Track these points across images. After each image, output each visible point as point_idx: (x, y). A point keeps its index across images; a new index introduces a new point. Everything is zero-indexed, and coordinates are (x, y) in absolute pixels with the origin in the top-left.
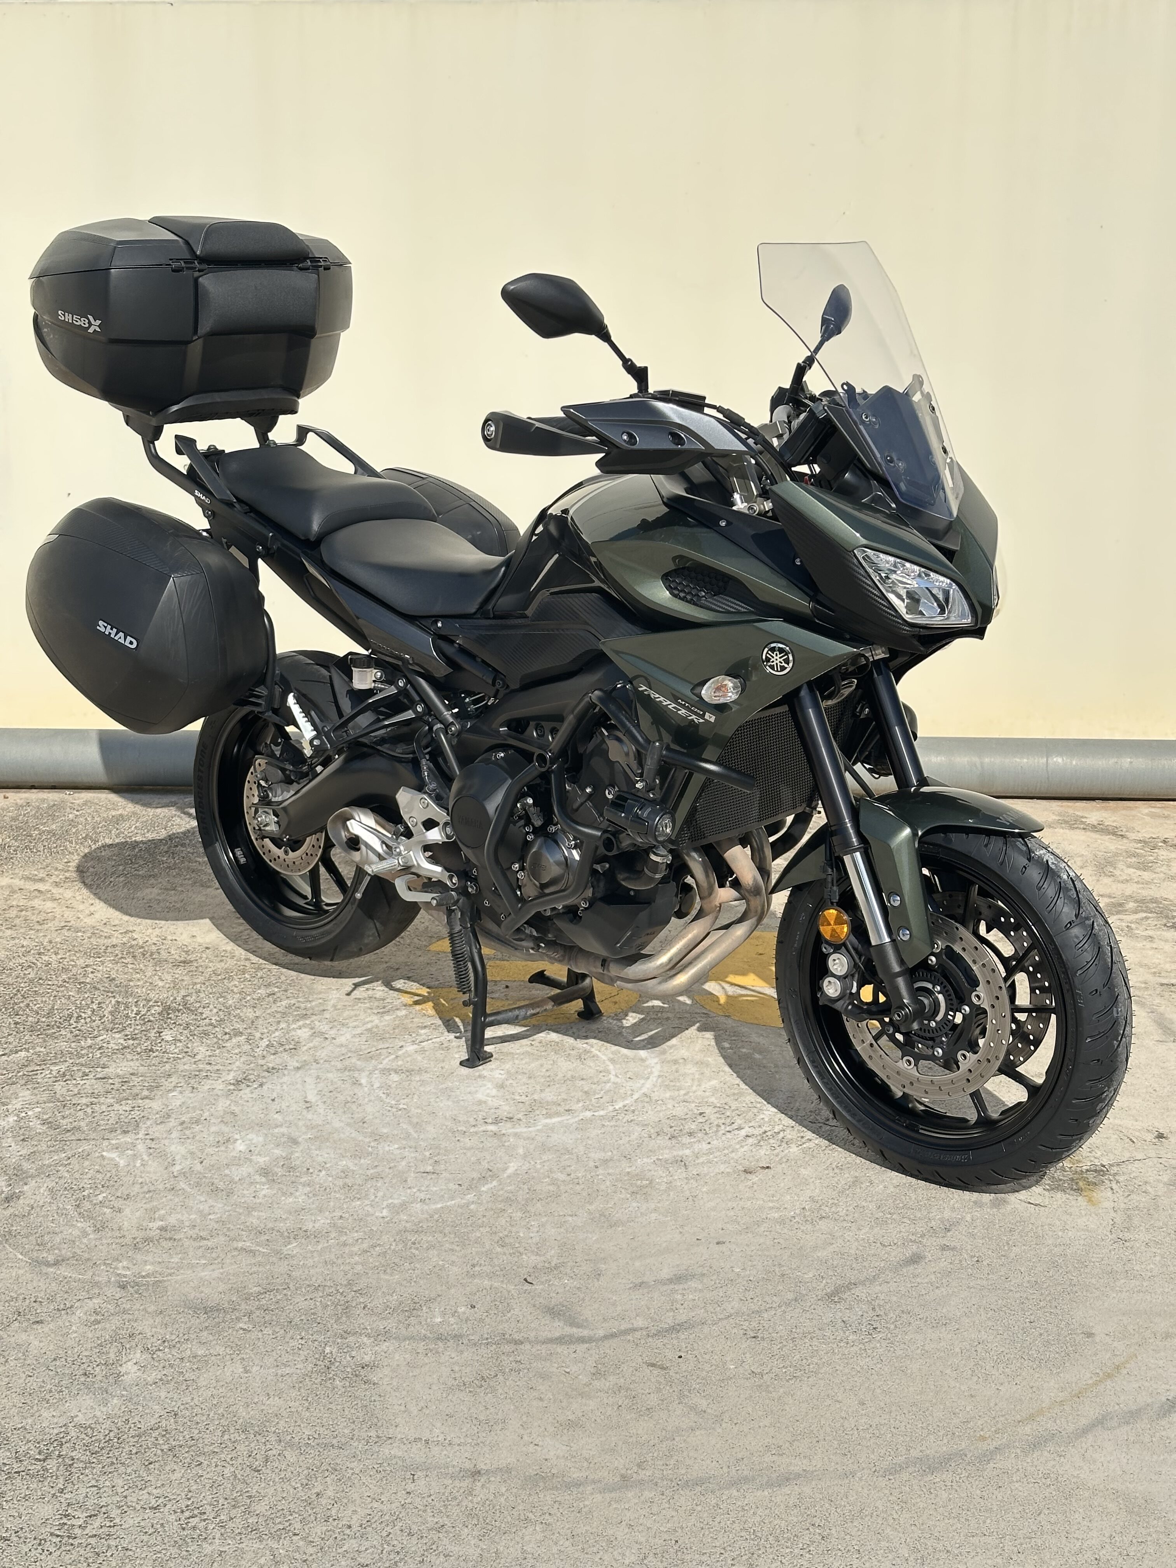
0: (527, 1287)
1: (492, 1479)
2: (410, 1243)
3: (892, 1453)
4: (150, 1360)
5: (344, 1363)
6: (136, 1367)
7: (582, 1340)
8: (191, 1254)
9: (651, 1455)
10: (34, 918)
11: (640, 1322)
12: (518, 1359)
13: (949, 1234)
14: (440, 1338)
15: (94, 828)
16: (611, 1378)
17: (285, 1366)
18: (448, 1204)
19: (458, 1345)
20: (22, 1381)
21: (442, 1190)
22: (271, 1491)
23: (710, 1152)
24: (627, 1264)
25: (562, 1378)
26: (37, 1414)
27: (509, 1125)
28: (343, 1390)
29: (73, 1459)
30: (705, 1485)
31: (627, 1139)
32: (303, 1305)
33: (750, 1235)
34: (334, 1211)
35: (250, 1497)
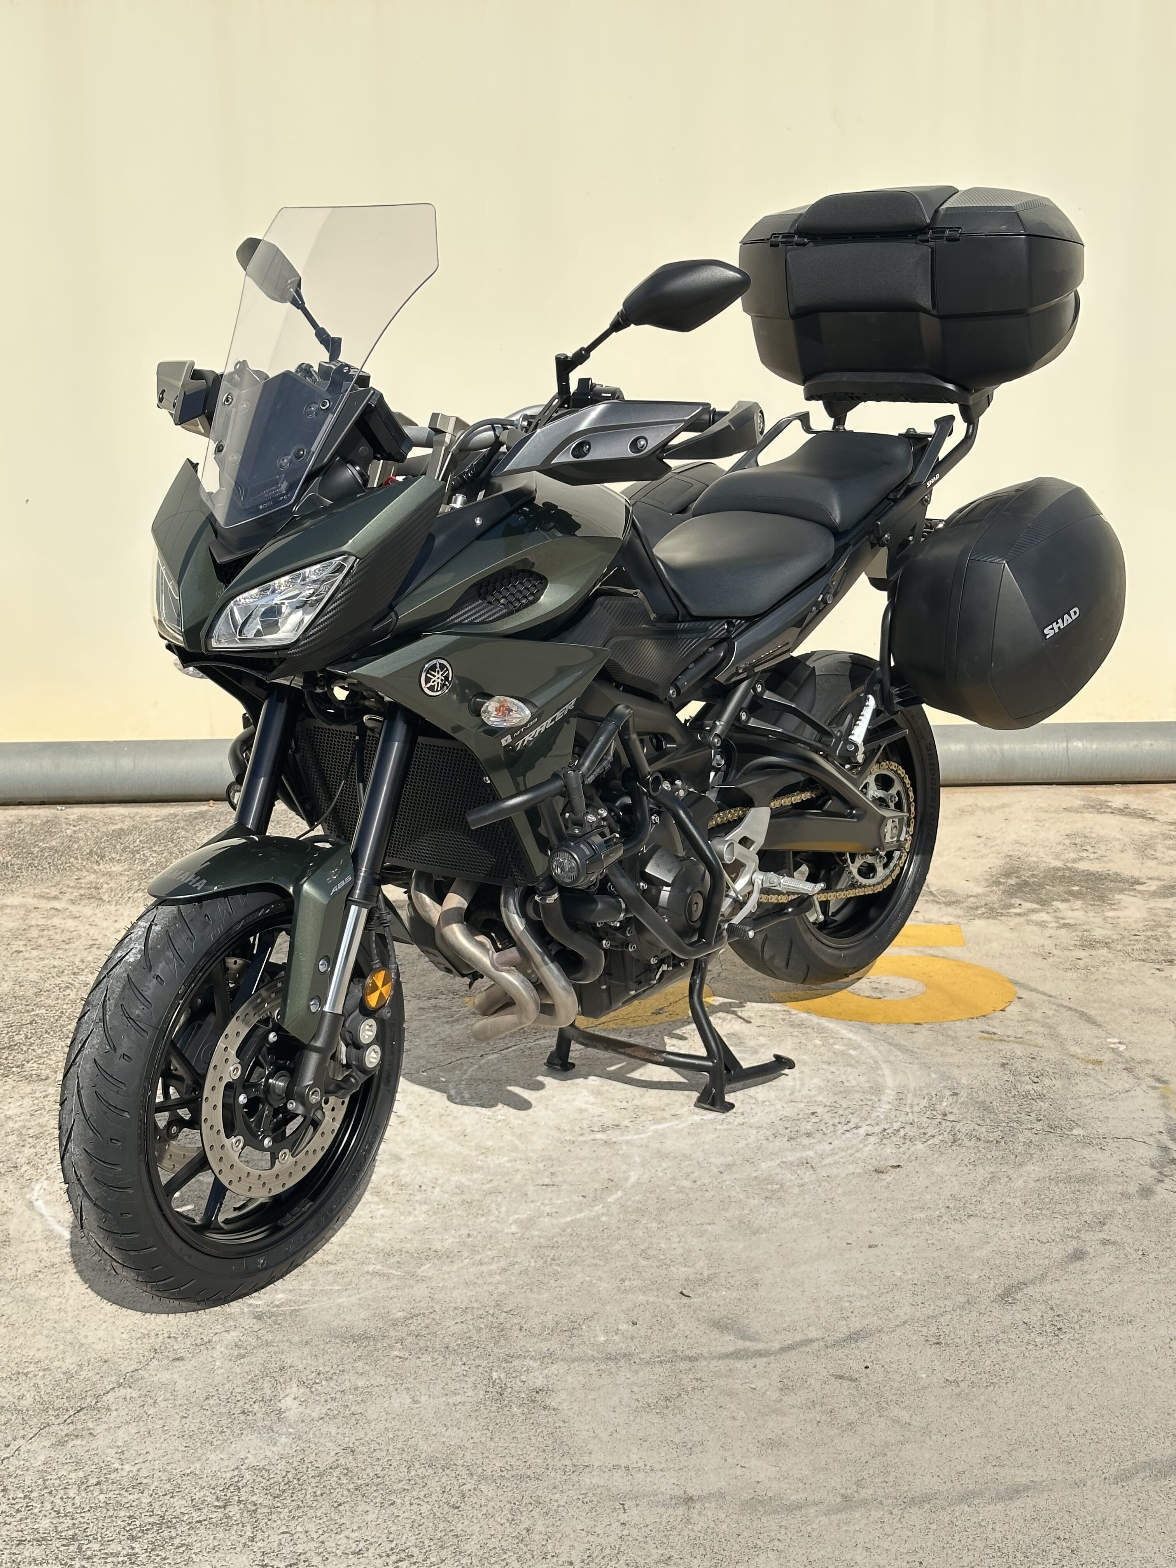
0: (685, 1300)
1: (707, 1505)
2: (549, 1259)
3: (1117, 1459)
4: (309, 1394)
5: (516, 1388)
6: (296, 1403)
7: (759, 1354)
8: (321, 1280)
9: (866, 1472)
10: (57, 937)
11: (813, 1333)
12: (698, 1376)
13: (1105, 1228)
14: (609, 1358)
15: (96, 843)
16: (801, 1392)
17: (455, 1394)
18: (578, 1216)
19: (630, 1364)
20: (177, 1423)
21: (566, 1202)
22: (476, 1528)
23: (833, 1154)
24: (782, 1272)
25: (750, 1395)
26: (204, 1458)
27: (618, 1132)
28: (524, 1417)
29: (255, 1505)
30: (932, 1502)
31: (744, 1142)
32: (455, 1329)
33: (901, 1236)
34: (460, 1229)
35: (457, 1536)
